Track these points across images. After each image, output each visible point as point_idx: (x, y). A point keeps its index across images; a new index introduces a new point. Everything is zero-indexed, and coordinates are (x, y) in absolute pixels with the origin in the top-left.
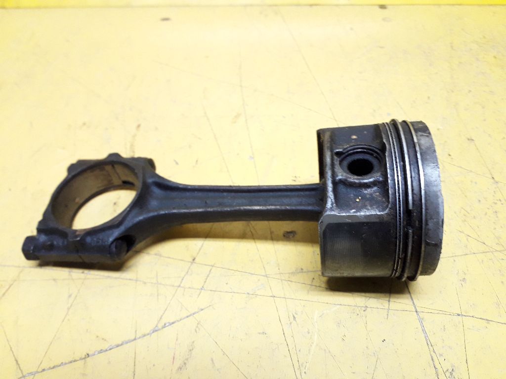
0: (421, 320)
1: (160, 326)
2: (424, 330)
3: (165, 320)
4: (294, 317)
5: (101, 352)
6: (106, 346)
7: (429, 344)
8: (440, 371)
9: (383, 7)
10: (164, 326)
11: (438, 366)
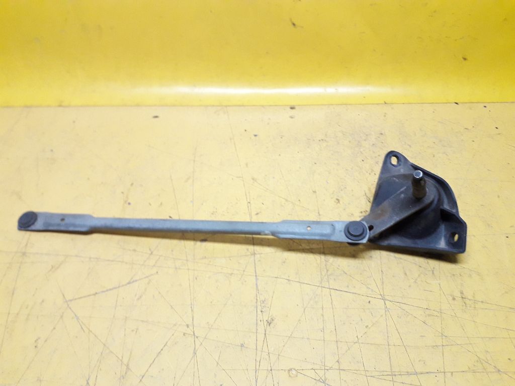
0: (257, 279)
1: (131, 281)
2: (257, 284)
3: (135, 279)
4: (196, 279)
5: (103, 292)
6: (105, 290)
7: (257, 289)
8: (259, 301)
9: (292, 108)
10: (133, 282)
11: (258, 299)
